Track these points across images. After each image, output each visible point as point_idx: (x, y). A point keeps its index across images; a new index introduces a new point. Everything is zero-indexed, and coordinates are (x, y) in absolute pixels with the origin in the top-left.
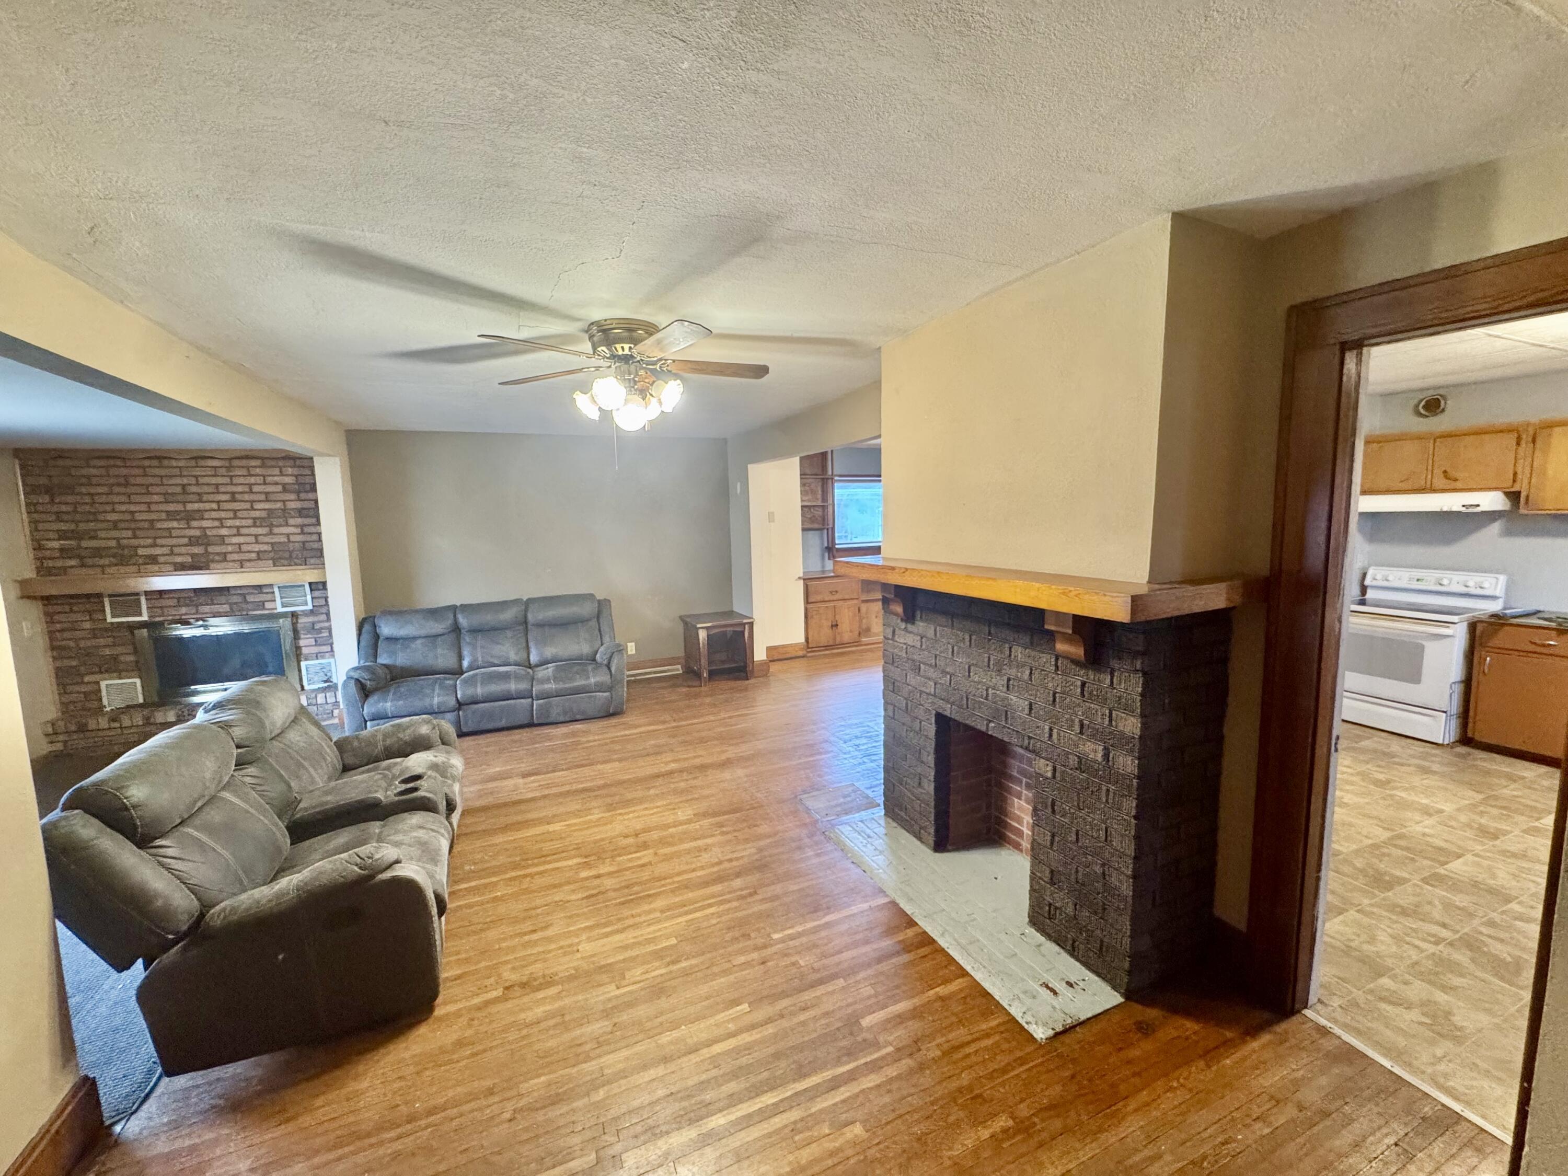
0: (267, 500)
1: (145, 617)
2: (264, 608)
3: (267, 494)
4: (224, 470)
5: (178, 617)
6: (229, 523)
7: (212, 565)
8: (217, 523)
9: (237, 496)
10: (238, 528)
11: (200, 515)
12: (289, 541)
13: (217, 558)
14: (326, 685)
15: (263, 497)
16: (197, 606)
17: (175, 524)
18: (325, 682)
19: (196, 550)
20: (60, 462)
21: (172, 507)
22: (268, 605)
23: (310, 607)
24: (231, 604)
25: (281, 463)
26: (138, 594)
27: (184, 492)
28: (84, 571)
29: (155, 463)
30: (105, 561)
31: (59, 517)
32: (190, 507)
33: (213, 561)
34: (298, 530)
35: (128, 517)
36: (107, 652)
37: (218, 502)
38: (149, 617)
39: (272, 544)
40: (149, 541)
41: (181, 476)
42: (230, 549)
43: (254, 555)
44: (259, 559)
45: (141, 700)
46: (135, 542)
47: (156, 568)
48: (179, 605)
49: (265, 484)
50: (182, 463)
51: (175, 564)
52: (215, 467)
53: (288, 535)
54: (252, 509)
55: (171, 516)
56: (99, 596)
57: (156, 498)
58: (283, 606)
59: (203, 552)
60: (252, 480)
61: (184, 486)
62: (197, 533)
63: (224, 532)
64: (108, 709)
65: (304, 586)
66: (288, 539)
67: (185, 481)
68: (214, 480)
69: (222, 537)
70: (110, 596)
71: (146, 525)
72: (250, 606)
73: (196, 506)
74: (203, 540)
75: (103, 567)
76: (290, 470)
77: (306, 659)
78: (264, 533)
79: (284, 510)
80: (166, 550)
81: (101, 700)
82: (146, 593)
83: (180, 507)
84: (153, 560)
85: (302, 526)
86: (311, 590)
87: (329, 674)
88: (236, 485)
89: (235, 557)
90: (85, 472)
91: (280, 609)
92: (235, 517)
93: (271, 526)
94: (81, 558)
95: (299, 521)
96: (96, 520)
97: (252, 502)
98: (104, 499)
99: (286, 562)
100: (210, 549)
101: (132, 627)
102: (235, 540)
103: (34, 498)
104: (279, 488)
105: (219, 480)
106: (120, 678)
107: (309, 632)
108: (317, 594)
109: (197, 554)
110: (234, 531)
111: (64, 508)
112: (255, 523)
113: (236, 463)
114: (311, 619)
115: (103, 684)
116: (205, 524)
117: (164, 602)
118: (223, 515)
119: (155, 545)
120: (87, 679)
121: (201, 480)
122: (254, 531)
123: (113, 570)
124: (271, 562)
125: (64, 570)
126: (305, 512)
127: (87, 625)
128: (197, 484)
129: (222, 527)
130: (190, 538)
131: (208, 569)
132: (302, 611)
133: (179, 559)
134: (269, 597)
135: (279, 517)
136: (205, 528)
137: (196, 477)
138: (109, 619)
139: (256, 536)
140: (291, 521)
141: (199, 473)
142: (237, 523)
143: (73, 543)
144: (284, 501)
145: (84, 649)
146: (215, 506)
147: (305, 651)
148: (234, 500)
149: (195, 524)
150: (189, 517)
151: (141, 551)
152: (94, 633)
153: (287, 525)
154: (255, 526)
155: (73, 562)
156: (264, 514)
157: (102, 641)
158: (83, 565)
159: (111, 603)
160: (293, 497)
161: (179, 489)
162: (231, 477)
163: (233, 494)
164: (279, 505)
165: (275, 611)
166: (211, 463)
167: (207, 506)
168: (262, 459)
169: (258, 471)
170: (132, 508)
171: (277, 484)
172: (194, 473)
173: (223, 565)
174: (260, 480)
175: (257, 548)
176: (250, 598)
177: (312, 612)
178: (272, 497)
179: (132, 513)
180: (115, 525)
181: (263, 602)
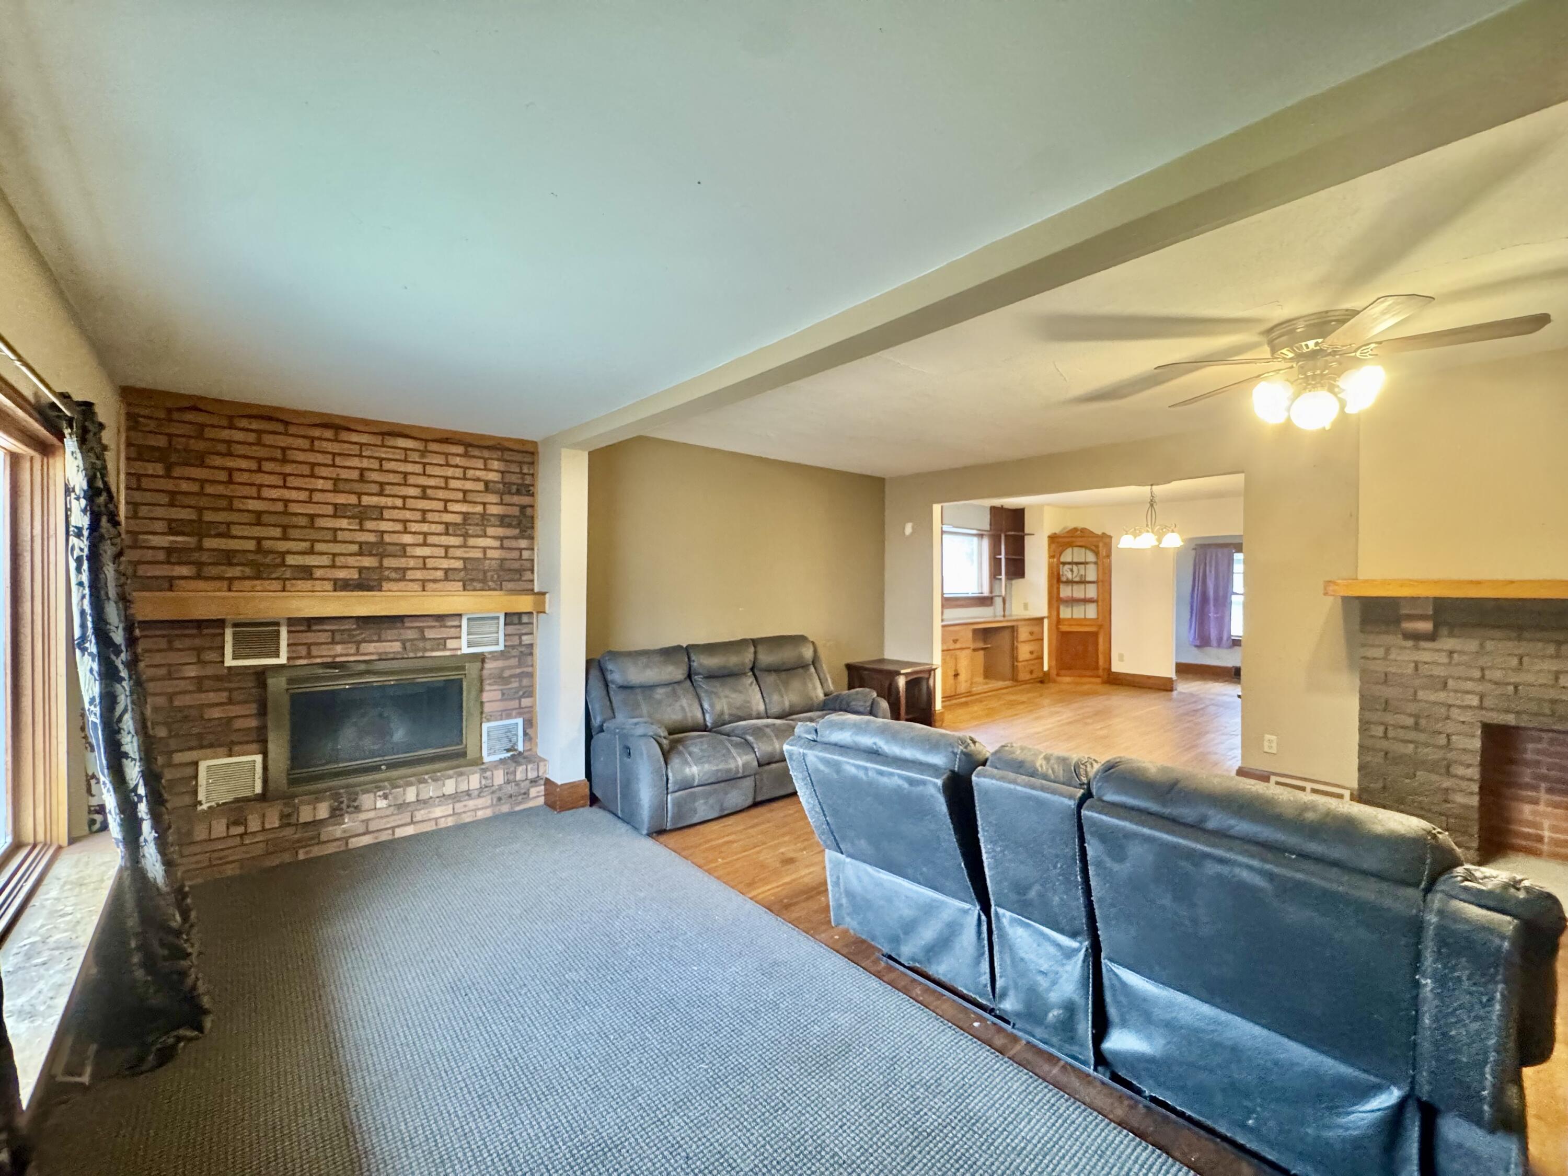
0: (465, 501)
1: (282, 660)
2: (445, 648)
3: (465, 492)
4: (417, 454)
5: (329, 660)
6: (414, 527)
7: (385, 585)
8: (399, 527)
9: (429, 491)
10: (425, 534)
11: (379, 513)
12: (485, 558)
13: (393, 575)
14: (509, 754)
15: (460, 496)
16: (358, 643)
17: (344, 523)
18: (508, 750)
19: (368, 562)
20: (190, 416)
21: (341, 499)
22: (451, 644)
23: (501, 647)
24: (404, 643)
25: (486, 454)
26: (277, 624)
27: (362, 479)
28: (201, 584)
29: (329, 434)
30: (236, 571)
31: (174, 499)
32: (366, 500)
33: (389, 579)
34: (497, 544)
35: (279, 507)
36: (216, 713)
37: (404, 498)
38: (289, 659)
39: (465, 560)
40: (305, 545)
41: (360, 456)
42: (412, 563)
43: (440, 574)
44: (446, 579)
45: (258, 789)
46: (283, 546)
47: (308, 584)
48: (333, 642)
49: (465, 478)
50: (364, 439)
51: (336, 581)
52: (406, 449)
53: (485, 549)
54: (446, 510)
55: (339, 511)
56: (220, 623)
57: (320, 484)
58: (470, 645)
59: (377, 565)
60: (450, 472)
61: (362, 471)
62: (371, 538)
63: (407, 539)
64: (205, 807)
65: (498, 618)
66: (485, 554)
67: (365, 463)
68: (403, 467)
69: (404, 546)
70: (235, 625)
71: (303, 521)
72: (428, 645)
73: (374, 500)
74: (379, 549)
75: (231, 580)
76: (496, 463)
77: (488, 720)
78: (457, 544)
79: (484, 515)
80: (325, 560)
81: (195, 793)
82: (291, 622)
83: (353, 499)
84: (307, 573)
85: (501, 539)
86: (505, 624)
87: (514, 739)
88: (430, 476)
89: (419, 575)
90: (225, 434)
91: (466, 650)
92: (424, 521)
93: (466, 536)
94: (200, 565)
95: (500, 531)
96: (230, 509)
97: (446, 501)
98: (244, 478)
99: (479, 585)
100: (387, 562)
101: (261, 674)
102: (420, 551)
103: (139, 466)
104: (480, 486)
105: (409, 468)
106: (230, 755)
107: (495, 683)
108: (511, 629)
109: (368, 568)
110: (420, 539)
111: (185, 486)
112: (447, 529)
113: (433, 447)
114: (500, 664)
115: (203, 766)
116: (384, 526)
117: (310, 637)
118: (408, 515)
119: (311, 552)
120: (179, 758)
121: (387, 465)
122: (445, 540)
123: (248, 584)
124: (461, 584)
125: (170, 583)
126: (507, 520)
127: (192, 672)
128: (381, 470)
129: (406, 531)
130: (361, 544)
131: (380, 590)
132: (491, 653)
133: (341, 574)
134: (453, 632)
135: (477, 525)
136: (383, 532)
137: (381, 460)
138: (229, 662)
139: (447, 548)
140: (491, 531)
141: (383, 456)
142: (425, 528)
143: (191, 541)
144: (484, 504)
145: (180, 709)
146: (399, 502)
147: (488, 708)
148: (424, 497)
149: (369, 525)
150: (362, 515)
151: (291, 560)
152: (200, 684)
153: (485, 535)
154: (447, 534)
155: (184, 571)
156: (458, 519)
157: (212, 697)
158: (198, 577)
159: (234, 634)
160: (493, 498)
161: (355, 475)
162: (425, 465)
163: (424, 488)
164: (479, 509)
165: (459, 653)
166: (402, 443)
167: (389, 501)
168: (468, 445)
169: (458, 461)
170: (287, 494)
171: (478, 480)
172: (377, 455)
173: (402, 585)
174: (458, 472)
175: (445, 564)
176: (429, 634)
177: (502, 655)
178: (470, 497)
179: (286, 502)
180: (258, 518)
181: (445, 639)
